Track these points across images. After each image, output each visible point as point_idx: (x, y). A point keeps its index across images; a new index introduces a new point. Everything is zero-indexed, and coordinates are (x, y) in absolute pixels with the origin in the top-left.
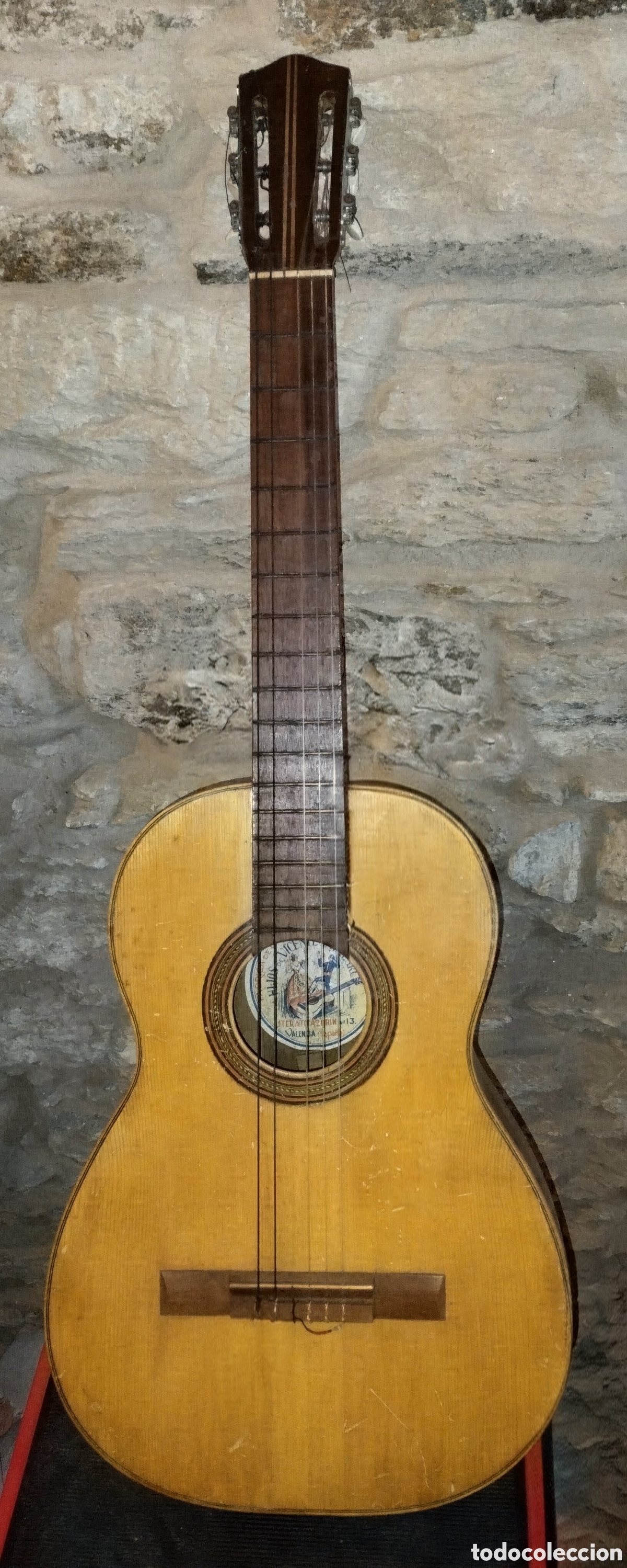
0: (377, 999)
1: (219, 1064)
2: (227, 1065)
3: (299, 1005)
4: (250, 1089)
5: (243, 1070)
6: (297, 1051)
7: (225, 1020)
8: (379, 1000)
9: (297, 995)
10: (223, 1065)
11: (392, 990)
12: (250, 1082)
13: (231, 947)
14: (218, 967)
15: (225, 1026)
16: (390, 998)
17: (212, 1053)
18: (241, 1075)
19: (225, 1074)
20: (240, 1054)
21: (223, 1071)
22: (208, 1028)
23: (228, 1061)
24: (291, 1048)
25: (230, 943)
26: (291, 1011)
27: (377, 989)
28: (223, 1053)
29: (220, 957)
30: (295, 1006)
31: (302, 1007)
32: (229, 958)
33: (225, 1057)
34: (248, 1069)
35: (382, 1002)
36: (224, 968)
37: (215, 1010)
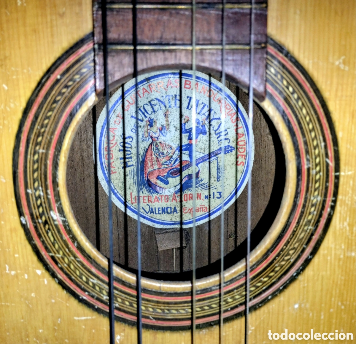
0: (306, 167)
1: (47, 275)
2: (61, 276)
3: (158, 178)
4: (99, 311)
5: (87, 283)
6: (156, 229)
7: (55, 206)
8: (309, 169)
9: (156, 167)
10: (53, 275)
11: (331, 153)
12: (98, 299)
13: (58, 81)
14: (36, 117)
15: (55, 215)
16: (327, 165)
17: (35, 258)
18: (84, 290)
19: (59, 288)
20: (81, 258)
21: (54, 285)
22: (27, 219)
23: (61, 269)
24: (149, 226)
25: (57, 75)
26: (149, 185)
27: (307, 152)
28: (53, 258)
29: (40, 99)
30: (153, 180)
31: (162, 180)
32: (55, 102)
33: (56, 263)
34: (95, 281)
35: (313, 172)
36: (48, 118)
37: (36, 190)
